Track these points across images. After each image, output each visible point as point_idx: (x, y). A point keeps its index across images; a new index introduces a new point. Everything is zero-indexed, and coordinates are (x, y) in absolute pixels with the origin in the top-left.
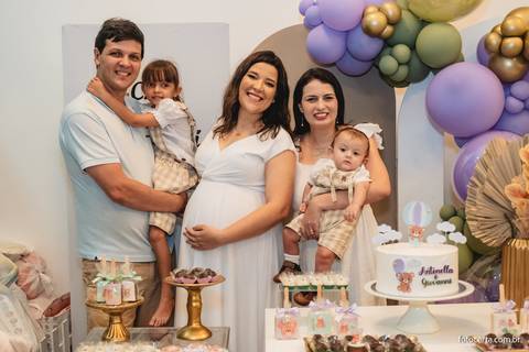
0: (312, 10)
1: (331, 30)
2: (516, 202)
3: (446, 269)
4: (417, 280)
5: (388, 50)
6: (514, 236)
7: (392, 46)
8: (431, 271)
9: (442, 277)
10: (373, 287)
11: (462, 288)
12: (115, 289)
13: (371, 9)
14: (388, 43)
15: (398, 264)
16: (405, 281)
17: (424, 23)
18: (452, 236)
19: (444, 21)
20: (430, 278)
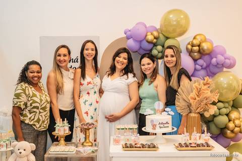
0: (129, 33)
1: (135, 40)
2: (192, 101)
3: (167, 123)
4: (158, 126)
5: (155, 47)
6: (190, 112)
7: (156, 46)
8: (162, 123)
9: (166, 125)
10: (145, 129)
11: (173, 129)
12: (62, 129)
13: (149, 34)
14: (155, 45)
15: (152, 121)
16: (154, 127)
17: (167, 38)
18: (169, 113)
19: (174, 38)
20: (162, 126)
